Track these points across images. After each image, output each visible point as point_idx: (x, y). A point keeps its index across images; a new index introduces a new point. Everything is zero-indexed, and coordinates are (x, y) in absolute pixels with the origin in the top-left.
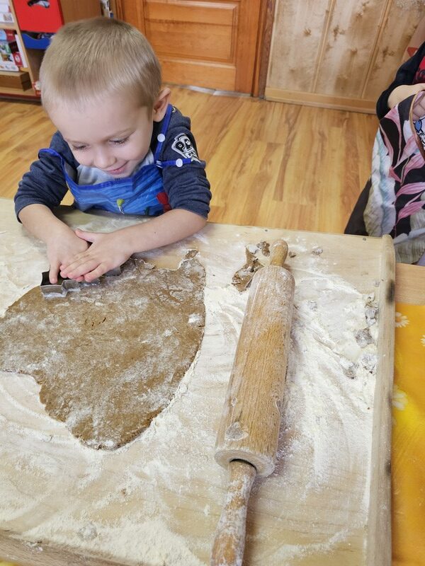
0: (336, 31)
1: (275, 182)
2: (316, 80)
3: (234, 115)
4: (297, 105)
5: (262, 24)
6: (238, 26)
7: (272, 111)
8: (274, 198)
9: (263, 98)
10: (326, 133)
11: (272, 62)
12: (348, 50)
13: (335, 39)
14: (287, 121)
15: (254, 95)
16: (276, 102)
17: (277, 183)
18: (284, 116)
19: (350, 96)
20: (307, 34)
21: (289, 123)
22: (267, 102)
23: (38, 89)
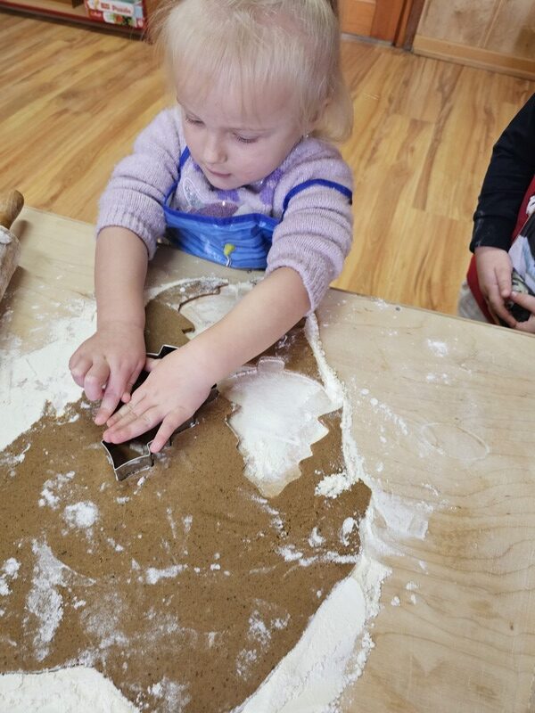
1: (417, 182)
2: (490, 30)
3: (367, 72)
4: (457, 64)
7: (420, 70)
8: (415, 205)
9: (409, 50)
10: (495, 110)
14: (441, 88)
15: (397, 45)
16: (427, 57)
17: (421, 181)
18: (437, 80)
21: (443, 91)
22: (414, 57)
23: (92, 7)
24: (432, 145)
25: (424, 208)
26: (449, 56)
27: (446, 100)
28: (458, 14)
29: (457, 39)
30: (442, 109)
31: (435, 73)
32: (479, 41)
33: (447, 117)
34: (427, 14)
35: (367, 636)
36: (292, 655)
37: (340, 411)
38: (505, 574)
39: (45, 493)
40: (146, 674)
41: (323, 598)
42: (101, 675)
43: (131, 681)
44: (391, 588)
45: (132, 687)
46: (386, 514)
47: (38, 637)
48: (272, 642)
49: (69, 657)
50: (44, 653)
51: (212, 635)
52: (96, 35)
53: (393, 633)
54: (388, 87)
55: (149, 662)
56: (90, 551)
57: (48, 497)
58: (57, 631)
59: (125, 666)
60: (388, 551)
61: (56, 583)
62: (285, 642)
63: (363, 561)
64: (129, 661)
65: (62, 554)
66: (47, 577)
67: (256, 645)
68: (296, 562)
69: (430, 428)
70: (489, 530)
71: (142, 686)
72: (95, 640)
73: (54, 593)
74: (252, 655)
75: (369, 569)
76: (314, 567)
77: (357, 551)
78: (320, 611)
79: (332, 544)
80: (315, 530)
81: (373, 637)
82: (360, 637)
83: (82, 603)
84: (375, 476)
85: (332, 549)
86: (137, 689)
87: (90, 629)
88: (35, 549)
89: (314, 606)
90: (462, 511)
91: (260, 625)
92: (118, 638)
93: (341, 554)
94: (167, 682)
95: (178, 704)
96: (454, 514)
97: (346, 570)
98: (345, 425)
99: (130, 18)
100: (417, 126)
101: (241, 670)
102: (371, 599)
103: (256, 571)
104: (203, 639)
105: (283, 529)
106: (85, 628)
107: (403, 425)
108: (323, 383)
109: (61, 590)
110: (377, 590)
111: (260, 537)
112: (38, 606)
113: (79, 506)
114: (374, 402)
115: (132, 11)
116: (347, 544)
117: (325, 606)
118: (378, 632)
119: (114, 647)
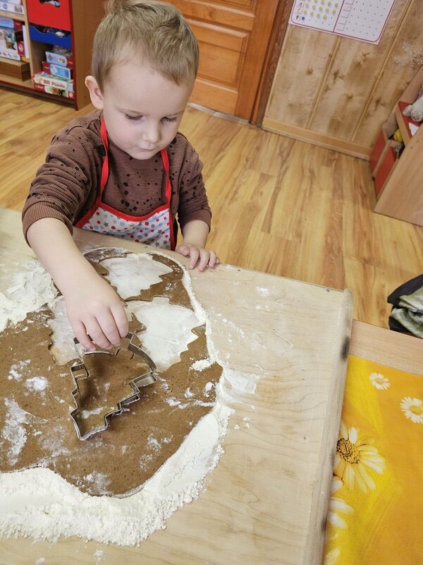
0: (336, 74)
1: (264, 215)
2: (312, 118)
3: (232, 140)
4: (291, 138)
5: (268, 57)
6: (246, 54)
7: (267, 141)
8: (263, 230)
9: (260, 127)
10: (316, 171)
11: (273, 94)
12: (345, 94)
13: (334, 82)
14: (281, 153)
15: (252, 123)
16: (272, 133)
17: (267, 214)
18: (278, 148)
19: (341, 137)
20: (310, 72)
21: (282, 156)
22: (263, 132)
23: (37, 82)
24: (275, 190)
25: (269, 232)
26: (286, 133)
27: (283, 162)
28: (291, 105)
29: (291, 122)
30: (281, 167)
31: (277, 143)
32: (305, 125)
33: (284, 174)
34: (271, 103)
35: (219, 447)
36: (174, 457)
37: (205, 325)
38: (301, 411)
39: (12, 372)
40: (83, 469)
41: (193, 426)
42: (53, 472)
43: (73, 474)
44: (234, 420)
45: (74, 477)
46: (232, 381)
47: (10, 452)
48: (162, 450)
49: (32, 462)
50: (15, 461)
51: (124, 447)
52: (38, 101)
53: (236, 444)
54: (245, 151)
55: (84, 463)
56: (44, 404)
57: (14, 374)
58: (23, 449)
59: (69, 466)
60: (233, 401)
61: (21, 422)
62: (170, 450)
63: (217, 405)
64: (71, 463)
65: (25, 405)
66: (16, 419)
67: (152, 452)
68: (177, 406)
69: (259, 335)
70: (292, 388)
71: (80, 476)
72: (49, 453)
73: (20, 427)
74: (150, 458)
75: (221, 410)
76: (188, 409)
77: (214, 400)
78: (192, 433)
79: (199, 396)
80: (188, 389)
81: (224, 447)
82: (215, 447)
83: (39, 433)
84: (225, 361)
85: (199, 399)
86: (77, 478)
87: (45, 447)
88: (7, 403)
89: (188, 430)
90: (276, 379)
91: (155, 441)
92: (64, 451)
93: (204, 402)
94: (96, 474)
95: (103, 485)
96: (272, 380)
97: (207, 410)
98: (208, 332)
99: (64, 91)
100: (264, 178)
101: (143, 466)
102: (223, 426)
103: (152, 412)
104: (119, 450)
105: (169, 389)
106: (41, 446)
107: (242, 333)
108: (193, 310)
109: (25, 426)
110: (226, 421)
111: (154, 394)
112: (10, 435)
113: (36, 379)
114: (225, 320)
115: (66, 86)
116: (208, 396)
117: (194, 430)
118: (226, 444)
119: (61, 456)
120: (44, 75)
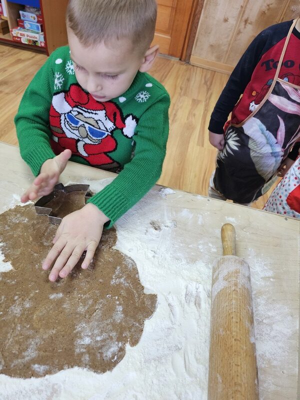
0: (246, 21)
3: (168, 74)
4: (212, 71)
5: (194, 9)
6: (176, 8)
7: (195, 73)
8: (198, 144)
9: (188, 63)
12: (253, 36)
13: (245, 27)
15: (182, 60)
16: (197, 67)
18: (203, 79)
21: (207, 85)
22: (191, 66)
23: (15, 35)
24: (204, 112)
25: (203, 146)
26: (208, 67)
27: (208, 89)
28: (212, 46)
29: (212, 58)
30: (207, 94)
31: (202, 75)
32: (222, 60)
33: (210, 98)
34: (196, 45)
52: (16, 50)
54: (179, 82)
99: (37, 41)
100: (195, 102)
115: (38, 37)
120: (19, 30)
